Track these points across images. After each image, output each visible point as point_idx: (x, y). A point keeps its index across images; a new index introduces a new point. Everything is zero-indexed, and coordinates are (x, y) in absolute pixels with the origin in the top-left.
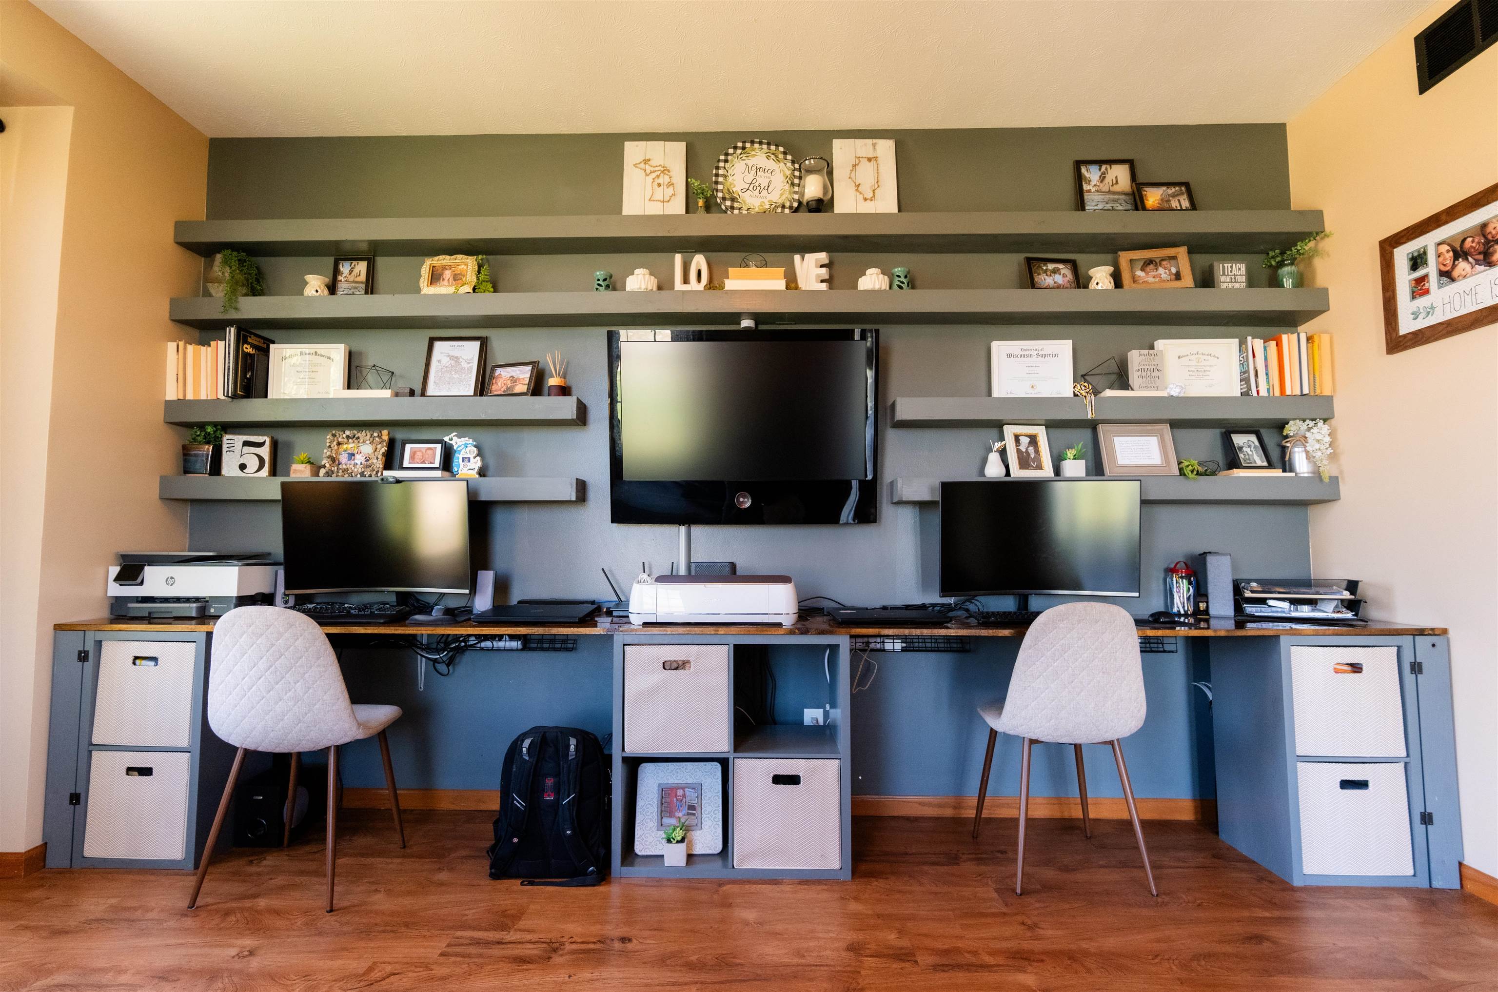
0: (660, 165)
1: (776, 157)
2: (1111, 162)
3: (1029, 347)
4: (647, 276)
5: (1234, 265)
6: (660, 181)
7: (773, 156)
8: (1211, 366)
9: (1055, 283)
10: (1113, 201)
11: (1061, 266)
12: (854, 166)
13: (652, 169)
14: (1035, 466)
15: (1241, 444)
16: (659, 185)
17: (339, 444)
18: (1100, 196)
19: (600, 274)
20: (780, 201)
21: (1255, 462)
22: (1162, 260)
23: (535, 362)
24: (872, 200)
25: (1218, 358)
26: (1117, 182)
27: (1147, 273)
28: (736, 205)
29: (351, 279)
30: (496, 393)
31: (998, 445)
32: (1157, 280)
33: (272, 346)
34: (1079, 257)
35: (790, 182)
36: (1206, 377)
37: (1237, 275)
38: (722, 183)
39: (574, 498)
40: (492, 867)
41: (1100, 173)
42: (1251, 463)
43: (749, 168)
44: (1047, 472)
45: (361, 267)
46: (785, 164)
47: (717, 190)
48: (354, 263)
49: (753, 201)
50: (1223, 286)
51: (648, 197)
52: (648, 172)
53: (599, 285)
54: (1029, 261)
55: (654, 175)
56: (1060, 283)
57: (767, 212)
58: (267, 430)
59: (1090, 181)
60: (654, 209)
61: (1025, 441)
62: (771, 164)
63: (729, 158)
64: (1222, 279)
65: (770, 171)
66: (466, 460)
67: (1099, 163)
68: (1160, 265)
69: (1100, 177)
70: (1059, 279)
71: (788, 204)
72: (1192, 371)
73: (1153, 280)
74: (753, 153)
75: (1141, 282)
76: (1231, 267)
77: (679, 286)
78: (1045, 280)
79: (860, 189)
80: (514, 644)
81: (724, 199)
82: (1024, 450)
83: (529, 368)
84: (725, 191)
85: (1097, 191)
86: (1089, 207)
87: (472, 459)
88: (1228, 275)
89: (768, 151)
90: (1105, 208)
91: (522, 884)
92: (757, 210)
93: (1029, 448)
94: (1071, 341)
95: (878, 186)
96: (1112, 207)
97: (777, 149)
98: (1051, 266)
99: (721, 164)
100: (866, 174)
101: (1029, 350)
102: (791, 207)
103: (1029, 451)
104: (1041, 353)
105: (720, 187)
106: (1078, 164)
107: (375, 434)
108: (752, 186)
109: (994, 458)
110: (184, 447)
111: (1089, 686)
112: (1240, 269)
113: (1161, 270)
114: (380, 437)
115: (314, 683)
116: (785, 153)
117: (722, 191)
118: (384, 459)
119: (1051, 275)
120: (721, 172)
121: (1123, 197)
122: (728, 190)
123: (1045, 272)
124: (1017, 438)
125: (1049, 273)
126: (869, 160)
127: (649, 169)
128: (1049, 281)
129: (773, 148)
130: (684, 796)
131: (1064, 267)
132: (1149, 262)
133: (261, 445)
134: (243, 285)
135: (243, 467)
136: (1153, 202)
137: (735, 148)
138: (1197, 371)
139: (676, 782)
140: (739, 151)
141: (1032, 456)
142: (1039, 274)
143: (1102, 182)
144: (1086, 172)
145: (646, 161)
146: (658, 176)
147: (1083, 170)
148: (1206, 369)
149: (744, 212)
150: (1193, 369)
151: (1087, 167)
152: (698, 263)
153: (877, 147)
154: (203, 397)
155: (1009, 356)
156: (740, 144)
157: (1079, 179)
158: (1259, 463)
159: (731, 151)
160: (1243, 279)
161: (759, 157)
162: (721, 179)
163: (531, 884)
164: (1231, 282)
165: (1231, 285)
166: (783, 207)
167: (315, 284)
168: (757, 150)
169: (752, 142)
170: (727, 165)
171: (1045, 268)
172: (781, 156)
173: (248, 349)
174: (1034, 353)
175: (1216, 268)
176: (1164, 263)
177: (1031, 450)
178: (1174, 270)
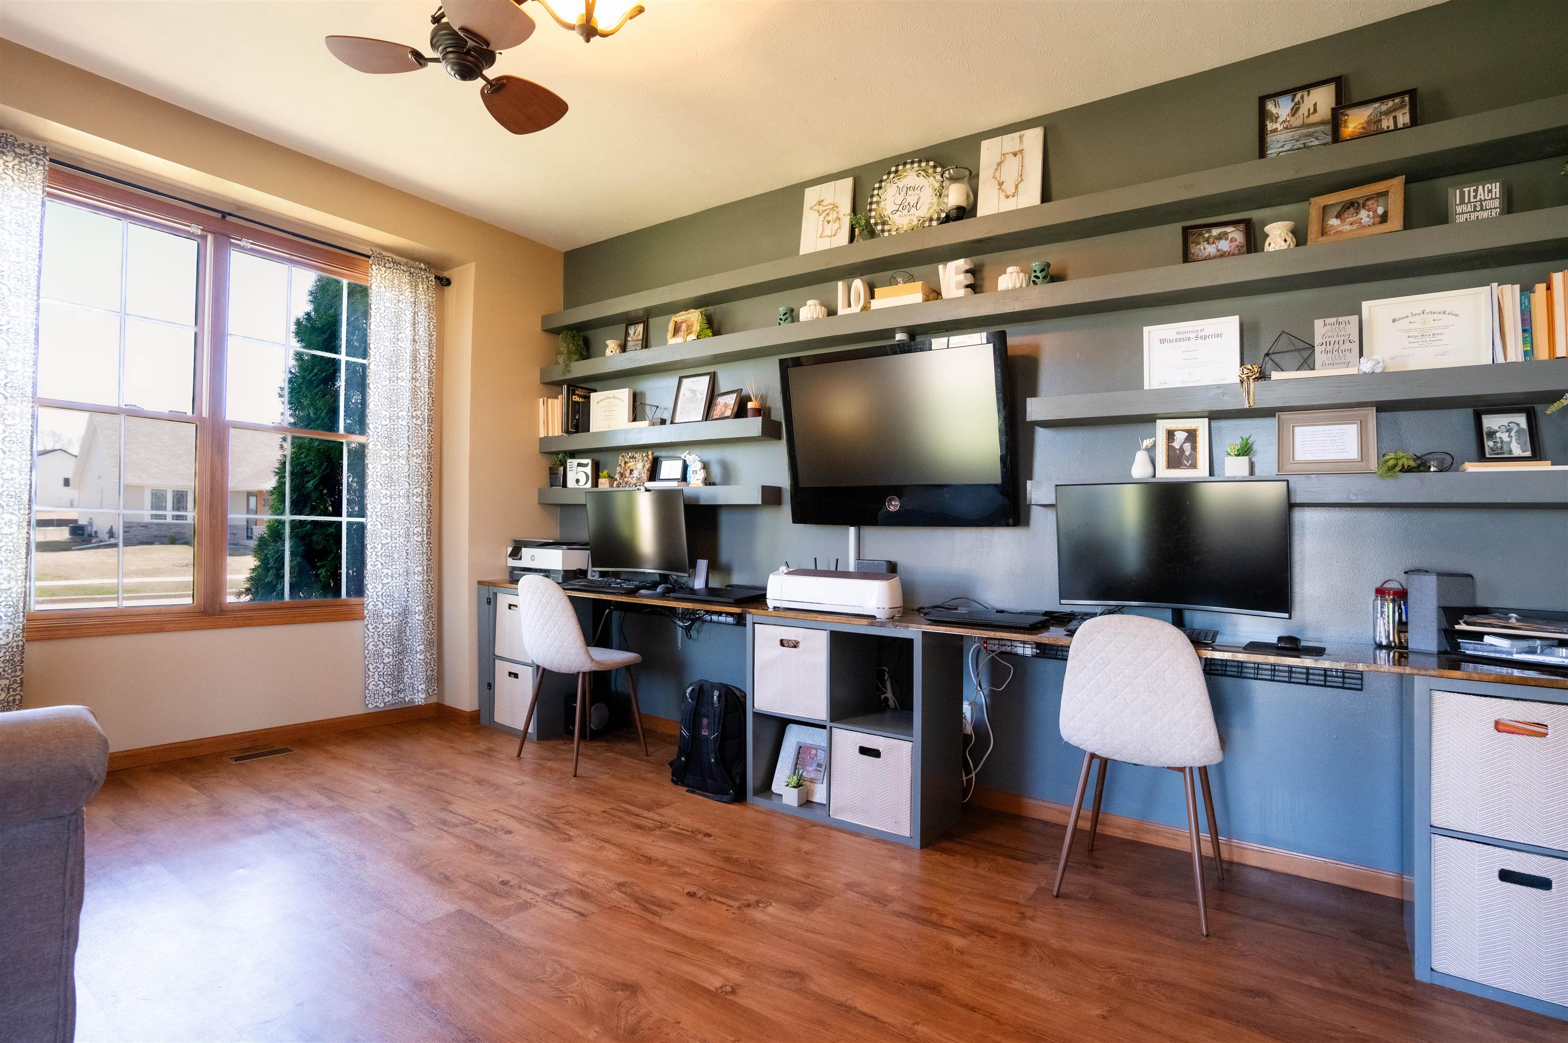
0: (830, 204)
1: (926, 172)
2: (1308, 87)
3: (1186, 329)
4: (818, 307)
5: (1480, 188)
6: (829, 218)
7: (923, 173)
8: (1445, 327)
9: (1218, 251)
10: (1307, 136)
11: (1229, 229)
12: (999, 164)
13: (824, 208)
14: (1188, 465)
15: (1495, 428)
16: (829, 222)
17: (626, 463)
18: (1290, 134)
19: (782, 310)
20: (928, 215)
21: (1510, 452)
22: (1368, 200)
23: (738, 390)
24: (1013, 196)
25: (1457, 315)
26: (1315, 111)
27: (1343, 221)
28: (886, 228)
29: (635, 339)
30: (715, 417)
31: (1147, 443)
32: (1355, 227)
33: (592, 395)
34: (1255, 215)
35: (938, 194)
36: (1434, 343)
37: (1485, 200)
38: (875, 210)
39: (760, 503)
40: (673, 774)
41: (1292, 105)
42: (1503, 453)
43: (899, 190)
44: (1202, 471)
45: (640, 328)
46: (934, 177)
47: (870, 217)
48: (637, 326)
49: (902, 221)
50: (1460, 219)
51: (819, 235)
52: (821, 212)
53: (781, 319)
54: (1186, 231)
55: (825, 214)
56: (1225, 250)
57: (915, 229)
58: (588, 455)
59: (1278, 117)
60: (824, 245)
61: (1180, 437)
62: (921, 181)
63: (883, 184)
64: (1459, 209)
65: (919, 188)
66: (695, 472)
67: (1291, 91)
68: (1364, 207)
69: (1292, 109)
70: (1224, 245)
71: (935, 216)
72: (1413, 336)
73: (1348, 228)
74: (905, 174)
75: (1332, 232)
76: (1476, 191)
77: (842, 311)
78: (1205, 249)
79: (1003, 187)
80: (730, 620)
81: (876, 224)
82: (1177, 447)
83: (735, 395)
84: (878, 216)
85: (1286, 128)
86: (1272, 152)
87: (698, 472)
88: (1469, 202)
89: (918, 168)
90: (1295, 147)
91: (687, 791)
92: (905, 228)
93: (1185, 445)
94: (1238, 316)
95: (1022, 180)
96: (1304, 144)
97: (928, 164)
98: (1215, 232)
99: (876, 192)
100: (1010, 171)
101: (1185, 333)
102: (938, 219)
103: (1184, 448)
104: (1200, 334)
105: (873, 214)
106: (1262, 100)
107: (644, 455)
108: (903, 207)
109: (1141, 457)
110: (550, 469)
111: (1134, 704)
112: (1490, 191)
113: (1363, 214)
114: (647, 456)
115: (563, 627)
116: (935, 167)
117: (874, 217)
118: (649, 473)
119: (1214, 243)
120: (875, 199)
121: (1322, 128)
122: (880, 215)
123: (1207, 240)
124: (1171, 434)
125: (1211, 240)
126: (1015, 154)
127: (821, 208)
128: (1211, 249)
129: (923, 164)
130: (816, 755)
131: (1234, 229)
132: (1353, 205)
133: (586, 465)
134: (575, 354)
135: (578, 481)
136: (1355, 127)
137: (889, 173)
138: (1422, 335)
139: (812, 743)
140: (892, 176)
141: (1187, 453)
142: (1198, 244)
143: (1293, 115)
144: (1273, 107)
145: (820, 203)
146: (828, 214)
147: (1270, 106)
148: (1436, 332)
149: (894, 233)
150: (1416, 334)
151: (1275, 101)
152: (856, 287)
153: (1025, 139)
154: (557, 435)
155: (1162, 341)
156: (893, 169)
157: (1263, 116)
158: (1517, 451)
159: (885, 177)
160: (1497, 203)
161: (911, 177)
162: (874, 206)
163: (692, 792)
164: (1475, 211)
165: (1473, 216)
166: (931, 220)
167: (612, 346)
168: (908, 171)
169: (905, 164)
170: (881, 191)
171: (1207, 235)
172: (931, 171)
173: (576, 399)
174: (1192, 335)
175: (1450, 195)
176: (1369, 203)
177: (1187, 447)
178: (1380, 211)
